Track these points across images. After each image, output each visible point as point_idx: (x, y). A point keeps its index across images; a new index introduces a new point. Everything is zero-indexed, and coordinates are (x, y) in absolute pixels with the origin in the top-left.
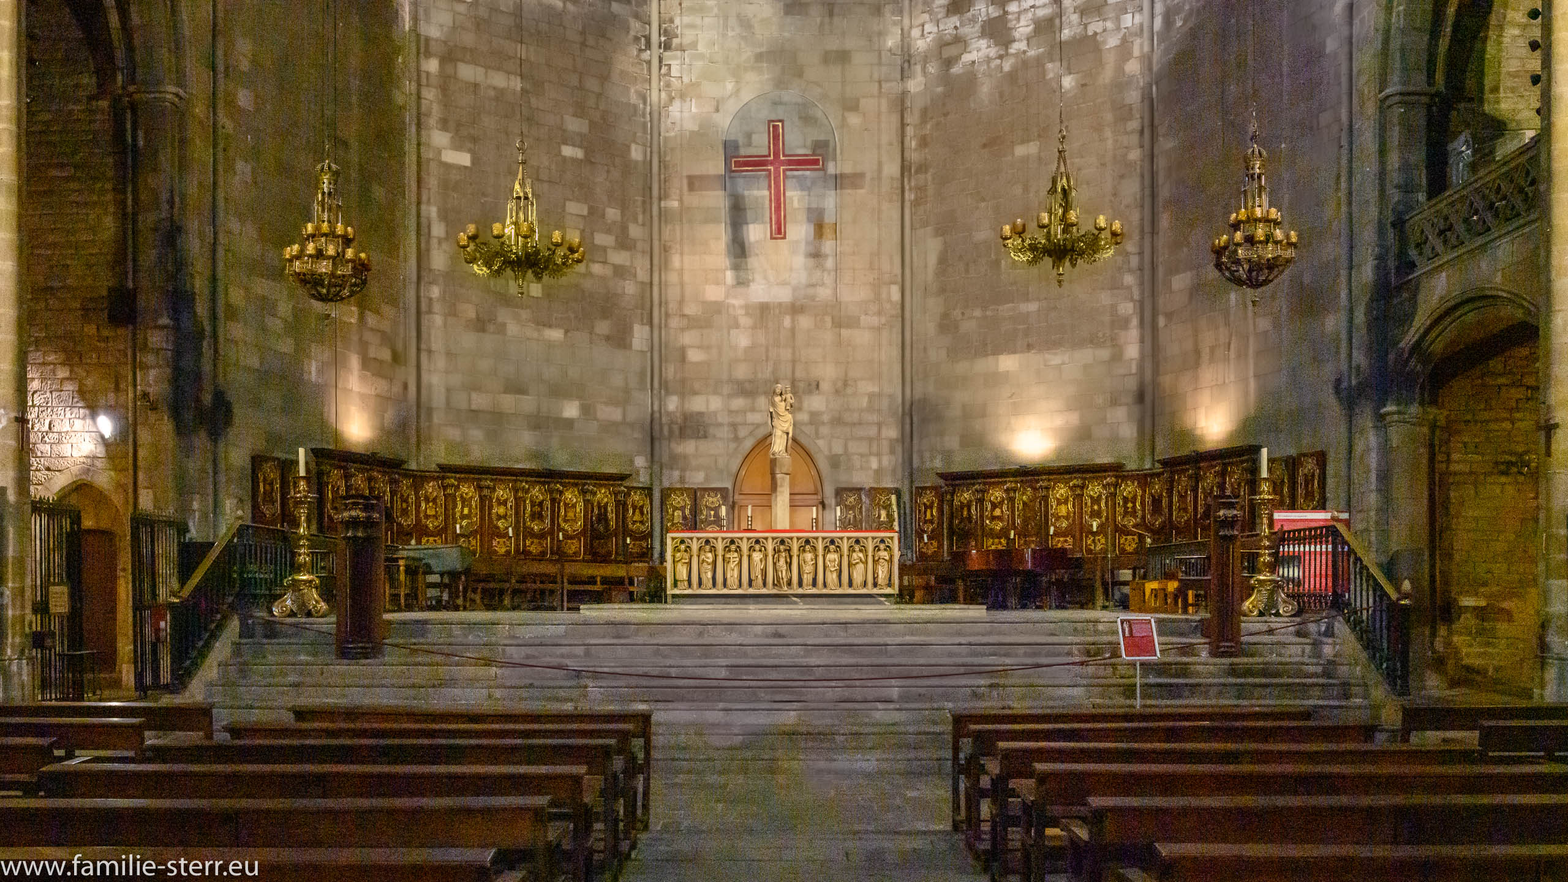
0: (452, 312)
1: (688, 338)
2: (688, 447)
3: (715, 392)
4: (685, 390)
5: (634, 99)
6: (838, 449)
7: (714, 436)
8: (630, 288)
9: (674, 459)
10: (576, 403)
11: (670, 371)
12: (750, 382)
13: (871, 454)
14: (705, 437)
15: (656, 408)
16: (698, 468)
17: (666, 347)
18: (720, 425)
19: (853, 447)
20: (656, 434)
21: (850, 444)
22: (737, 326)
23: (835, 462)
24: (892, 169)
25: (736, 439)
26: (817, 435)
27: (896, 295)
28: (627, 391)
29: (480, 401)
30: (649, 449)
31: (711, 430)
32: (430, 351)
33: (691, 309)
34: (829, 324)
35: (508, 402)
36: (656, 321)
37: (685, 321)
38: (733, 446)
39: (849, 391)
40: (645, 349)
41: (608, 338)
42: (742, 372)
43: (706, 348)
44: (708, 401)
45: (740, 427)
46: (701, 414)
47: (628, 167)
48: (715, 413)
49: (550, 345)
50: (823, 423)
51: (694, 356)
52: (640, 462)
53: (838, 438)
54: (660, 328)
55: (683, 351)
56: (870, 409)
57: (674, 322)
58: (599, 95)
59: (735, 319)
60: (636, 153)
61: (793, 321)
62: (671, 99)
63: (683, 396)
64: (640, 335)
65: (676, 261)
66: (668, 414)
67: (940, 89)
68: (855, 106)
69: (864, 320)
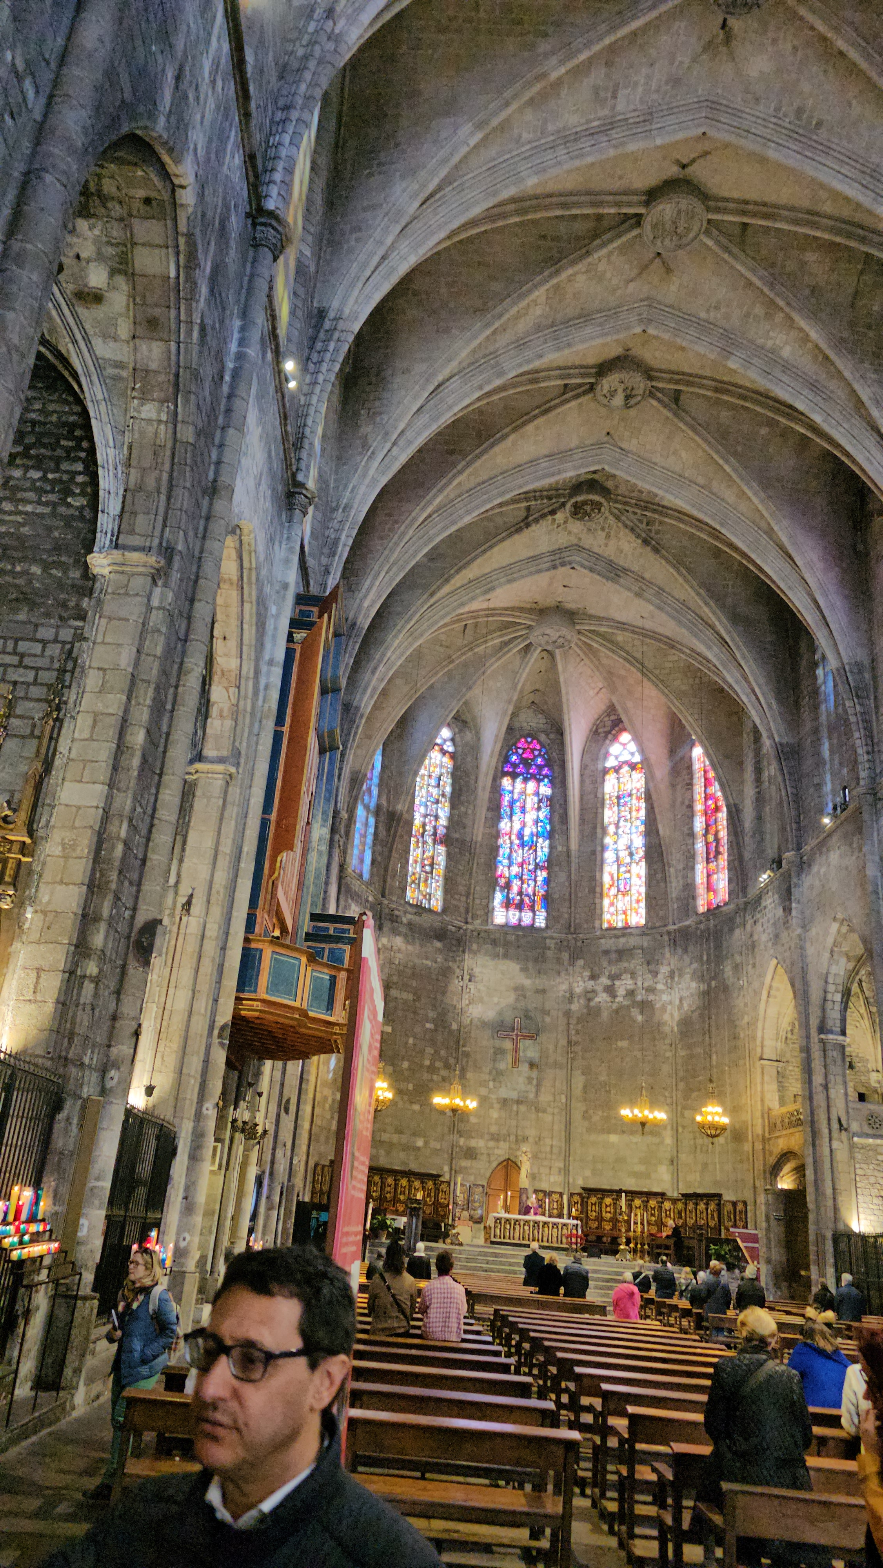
2: (468, 1163)
5: (455, 1002)
6: (535, 1170)
9: (461, 1169)
10: (423, 1139)
13: (550, 1174)
14: (476, 1159)
15: (455, 1144)
16: (471, 1174)
18: (482, 1154)
20: (454, 1156)
21: (541, 1168)
24: (564, 1043)
25: (489, 1161)
27: (563, 1099)
30: (450, 1164)
31: (479, 1156)
34: (534, 1110)
39: (541, 1143)
42: (494, 1129)
44: (478, 1142)
46: (475, 1148)
47: (451, 1032)
48: (481, 1148)
52: (446, 1169)
56: (550, 1152)
58: (441, 1000)
60: (455, 1026)
61: (518, 1108)
62: (471, 1004)
66: (460, 1146)
67: (586, 1011)
68: (548, 1013)
69: (549, 1110)
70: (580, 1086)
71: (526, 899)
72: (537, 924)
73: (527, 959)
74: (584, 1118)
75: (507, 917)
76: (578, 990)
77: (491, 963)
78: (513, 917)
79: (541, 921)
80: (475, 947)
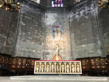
0: (21, 39)
1: (48, 44)
2: (47, 56)
3: (51, 50)
4: (47, 49)
5: (43, 22)
8: (42, 39)
9: (46, 57)
10: (35, 50)
13: (68, 57)
15: (44, 51)
16: (48, 58)
17: (45, 45)
20: (44, 54)
21: (65, 55)
22: (53, 43)
23: (64, 58)
24: (69, 28)
27: (70, 40)
28: (41, 49)
29: (23, 49)
31: (50, 54)
32: (17, 43)
33: (48, 41)
35: (26, 50)
36: (44, 42)
38: (52, 56)
39: (65, 50)
41: (39, 44)
42: (53, 48)
43: (50, 45)
46: (49, 52)
47: (42, 28)
49: (32, 44)
51: (48, 46)
52: (42, 57)
55: (47, 45)
57: (46, 43)
58: (40, 21)
60: (43, 26)
62: (47, 22)
63: (47, 50)
64: (43, 44)
65: (47, 37)
67: (73, 20)
68: (65, 23)
69: (66, 42)
70: (73, 36)
71: (59, 2)
72: (61, 6)
73: (59, 12)
74: (75, 43)
75: (55, 6)
76: (71, 17)
77: (51, 14)
78: (56, 5)
79: (62, 6)
80: (48, 11)
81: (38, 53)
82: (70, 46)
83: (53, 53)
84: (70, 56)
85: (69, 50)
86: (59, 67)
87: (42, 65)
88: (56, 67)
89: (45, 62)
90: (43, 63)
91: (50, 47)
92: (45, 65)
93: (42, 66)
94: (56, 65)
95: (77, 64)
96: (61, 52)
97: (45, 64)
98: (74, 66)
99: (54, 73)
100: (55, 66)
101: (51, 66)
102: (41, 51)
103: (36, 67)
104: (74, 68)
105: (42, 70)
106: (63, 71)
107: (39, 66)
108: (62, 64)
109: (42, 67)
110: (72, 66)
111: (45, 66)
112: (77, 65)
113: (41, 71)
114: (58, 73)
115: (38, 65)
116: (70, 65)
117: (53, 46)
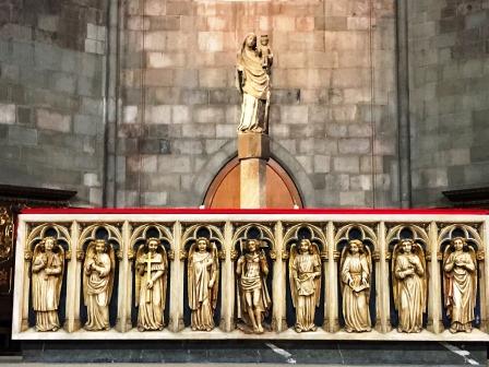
1: (149, 42)
2: (149, 164)
3: (181, 102)
4: (145, 98)
6: (323, 167)
7: (179, 152)
10: (12, 107)
11: (130, 79)
12: (221, 90)
13: (361, 173)
14: (169, 152)
15: (111, 118)
16: (159, 189)
17: (125, 50)
18: (186, 139)
19: (340, 165)
20: (111, 149)
21: (337, 161)
22: (207, 29)
23: (319, 182)
25: (204, 155)
26: (298, 152)
28: (77, 97)
30: (102, 166)
31: (175, 145)
34: (312, 27)
36: (113, 21)
37: (147, 23)
38: (200, 163)
39: (335, 100)
40: (100, 52)
41: (54, 36)
42: (211, 79)
43: (171, 53)
44: (172, 111)
45: (208, 142)
46: (164, 127)
48: (180, 126)
50: (305, 138)
51: (157, 61)
52: (91, 180)
53: (323, 154)
54: (118, 30)
55: (144, 54)
56: (360, 122)
57: (134, 24)
59: (205, 20)
61: (270, 23)
63: (142, 105)
64: (94, 37)
66: (125, 126)
69: (353, 22)
81: (53, 138)
82: (390, 57)
83: (202, 140)
84: (386, 170)
85: (372, 106)
86: (268, 278)
87: (90, 254)
88: (238, 277)
89: (126, 228)
90: (102, 232)
91: (173, 70)
92: (126, 252)
93: (89, 262)
94: (241, 251)
95: (448, 247)
96: (293, 127)
97: (126, 241)
98: (416, 259)
99: (216, 334)
100: (228, 266)
101: (186, 261)
102: (79, 118)
103: (31, 273)
104: (415, 283)
105: (89, 301)
106: (305, 307)
107: (58, 260)
108: (294, 248)
109: (91, 270)
110: (403, 260)
111: (125, 267)
112: (453, 249)
113: (83, 308)
114: (260, 333)
115: (55, 250)
116: (384, 255)
117: (207, 67)
